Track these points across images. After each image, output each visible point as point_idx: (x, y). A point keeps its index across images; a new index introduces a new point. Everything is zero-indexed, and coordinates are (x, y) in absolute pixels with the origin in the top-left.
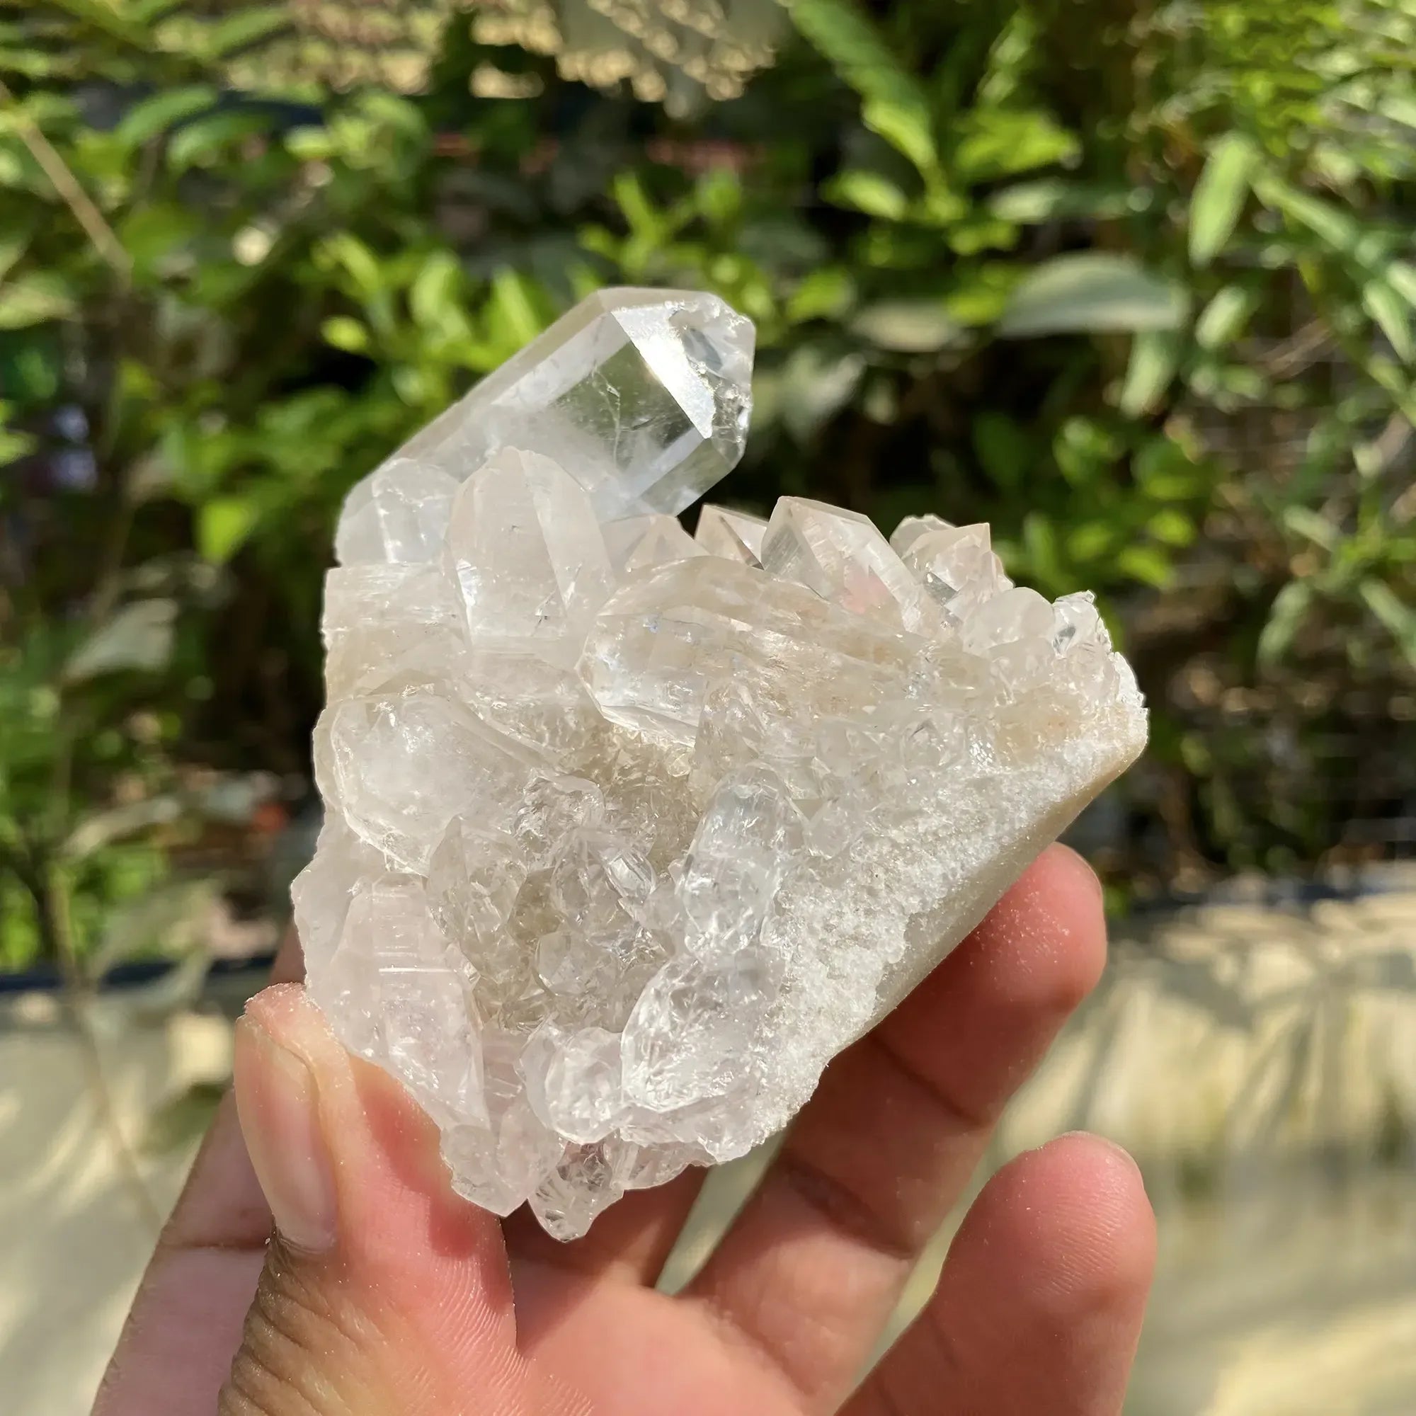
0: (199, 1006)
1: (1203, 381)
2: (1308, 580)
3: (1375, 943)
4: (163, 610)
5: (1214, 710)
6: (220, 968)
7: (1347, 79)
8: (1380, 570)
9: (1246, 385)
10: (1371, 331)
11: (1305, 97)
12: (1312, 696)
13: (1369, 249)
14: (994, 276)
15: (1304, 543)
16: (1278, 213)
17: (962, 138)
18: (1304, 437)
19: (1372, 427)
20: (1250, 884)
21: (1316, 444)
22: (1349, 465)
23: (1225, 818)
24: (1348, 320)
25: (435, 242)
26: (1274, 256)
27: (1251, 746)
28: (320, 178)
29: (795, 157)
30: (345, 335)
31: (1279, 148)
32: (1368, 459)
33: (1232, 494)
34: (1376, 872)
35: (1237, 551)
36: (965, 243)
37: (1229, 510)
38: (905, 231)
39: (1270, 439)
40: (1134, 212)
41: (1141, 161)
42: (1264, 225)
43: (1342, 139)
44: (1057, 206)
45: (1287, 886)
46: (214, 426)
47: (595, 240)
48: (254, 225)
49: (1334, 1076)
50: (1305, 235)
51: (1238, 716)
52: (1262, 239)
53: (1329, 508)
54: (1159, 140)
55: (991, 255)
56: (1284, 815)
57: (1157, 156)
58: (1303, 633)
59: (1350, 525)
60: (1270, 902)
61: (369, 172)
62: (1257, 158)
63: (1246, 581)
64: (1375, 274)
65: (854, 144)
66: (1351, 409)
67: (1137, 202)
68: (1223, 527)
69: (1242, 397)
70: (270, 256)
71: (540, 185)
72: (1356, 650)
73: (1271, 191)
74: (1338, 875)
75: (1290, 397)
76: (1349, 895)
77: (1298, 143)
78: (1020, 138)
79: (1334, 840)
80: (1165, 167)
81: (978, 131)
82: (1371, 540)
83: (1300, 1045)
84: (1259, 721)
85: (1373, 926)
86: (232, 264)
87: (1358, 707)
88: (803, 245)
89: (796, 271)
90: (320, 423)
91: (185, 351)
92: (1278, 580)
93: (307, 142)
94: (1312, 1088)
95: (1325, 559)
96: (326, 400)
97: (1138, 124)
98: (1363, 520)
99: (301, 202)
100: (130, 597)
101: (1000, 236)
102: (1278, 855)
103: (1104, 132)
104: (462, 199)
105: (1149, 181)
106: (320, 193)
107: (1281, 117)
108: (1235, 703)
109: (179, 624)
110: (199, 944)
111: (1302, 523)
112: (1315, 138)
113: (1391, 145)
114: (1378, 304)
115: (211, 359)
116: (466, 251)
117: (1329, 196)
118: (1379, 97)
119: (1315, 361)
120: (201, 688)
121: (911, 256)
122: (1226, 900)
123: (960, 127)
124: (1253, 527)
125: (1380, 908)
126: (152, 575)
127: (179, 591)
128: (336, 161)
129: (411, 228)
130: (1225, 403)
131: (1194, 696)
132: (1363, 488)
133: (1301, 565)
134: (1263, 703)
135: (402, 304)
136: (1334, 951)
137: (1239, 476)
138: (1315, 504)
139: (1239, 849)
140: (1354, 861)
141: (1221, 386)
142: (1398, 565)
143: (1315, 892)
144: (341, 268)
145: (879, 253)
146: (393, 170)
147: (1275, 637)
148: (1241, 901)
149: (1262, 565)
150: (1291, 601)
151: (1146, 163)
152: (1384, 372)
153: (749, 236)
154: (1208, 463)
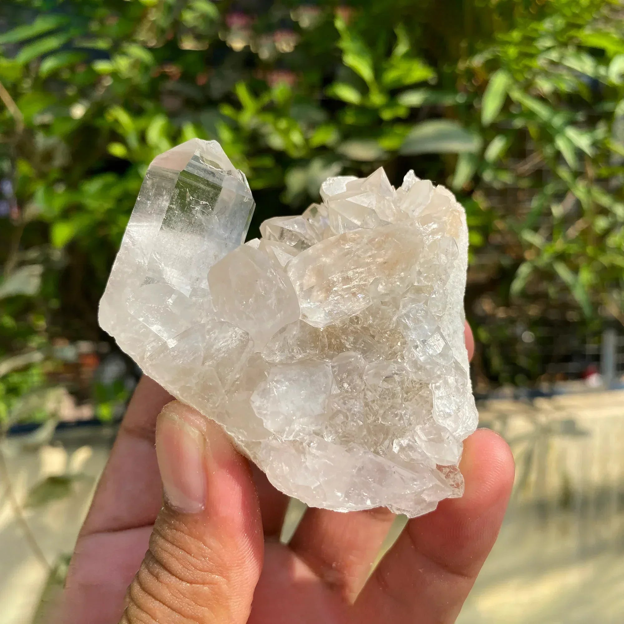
0: (52, 443)
1: (487, 176)
2: (532, 261)
3: (559, 415)
4: (37, 269)
5: (493, 316)
6: (62, 426)
7: (549, 49)
8: (562, 257)
9: (506, 178)
10: (558, 156)
11: (532, 56)
12: (534, 311)
13: (557, 121)
14: (399, 130)
15: (530, 246)
16: (519, 105)
17: (385, 70)
18: (530, 200)
19: (560, 197)
20: (507, 390)
21: (535, 204)
22: (549, 213)
23: (496, 362)
24: (548, 151)
25: (159, 111)
26: (518, 123)
27: (508, 332)
28: (108, 82)
29: (315, 77)
30: (117, 150)
31: (520, 77)
32: (557, 210)
33: (500, 225)
34: (561, 385)
35: (502, 249)
36: (387, 115)
37: (499, 232)
38: (361, 109)
39: (517, 202)
40: (459, 103)
41: (463, 82)
42: (514, 110)
43: (546, 74)
44: (426, 100)
45: (523, 391)
46: (61, 189)
47: (227, 111)
48: (79, 102)
49: (542, 472)
50: (531, 115)
51: (502, 319)
52: (514, 116)
53: (542, 231)
54: (470, 73)
55: (397, 121)
56: (523, 362)
57: (469, 80)
58: (529, 284)
59: (550, 238)
60: (516, 398)
61: (129, 80)
62: (510, 82)
63: (506, 261)
64: (560, 131)
65: (341, 73)
66: (550, 188)
67: (460, 99)
68: (496, 239)
69: (505, 184)
70: (85, 115)
71: (205, 88)
72: (552, 291)
73: (516, 95)
74: (544, 386)
75: (525, 183)
76: (549, 395)
77: (529, 76)
78: (410, 70)
79: (543, 372)
80: (473, 85)
81: (392, 67)
82: (559, 245)
83: (528, 459)
84: (512, 321)
85: (559, 408)
86: (69, 118)
87: (553, 315)
88: (318, 115)
89: (313, 126)
90: (106, 188)
91: (48, 156)
92: (519, 261)
93: (102, 66)
94: (533, 477)
95: (539, 252)
96: (109, 178)
97: (462, 66)
98: (555, 236)
99: (99, 93)
100: (22, 264)
101: (401, 112)
102: (520, 378)
103: (446, 69)
104: (172, 93)
105: (467, 91)
106: (108, 88)
107: (521, 65)
108: (501, 313)
109: (44, 276)
110: (54, 415)
111: (529, 237)
112: (536, 74)
113: (567, 78)
114: (561, 144)
115: (59, 160)
116: (172, 115)
117: (542, 99)
118: (562, 57)
119: (536, 169)
120: (55, 304)
121: (364, 120)
122: (497, 397)
123: (385, 65)
124: (509, 239)
125: (562, 400)
126: (33, 254)
127: (46, 261)
128: (115, 74)
129: (149, 105)
130: (497, 185)
131: (484, 311)
132: (555, 223)
133: (528, 255)
134: (513, 313)
135: (143, 137)
136: (543, 419)
137: (503, 217)
138: (535, 229)
139: (504, 375)
140: (552, 380)
141: (495, 178)
142: (569, 255)
143: (535, 394)
144: (116, 121)
145: (350, 119)
146: (139, 79)
147: (517, 285)
148: (504, 397)
149: (513, 255)
150: (524, 270)
151: (465, 83)
152: (564, 174)
153: (294, 111)
154: (490, 211)
